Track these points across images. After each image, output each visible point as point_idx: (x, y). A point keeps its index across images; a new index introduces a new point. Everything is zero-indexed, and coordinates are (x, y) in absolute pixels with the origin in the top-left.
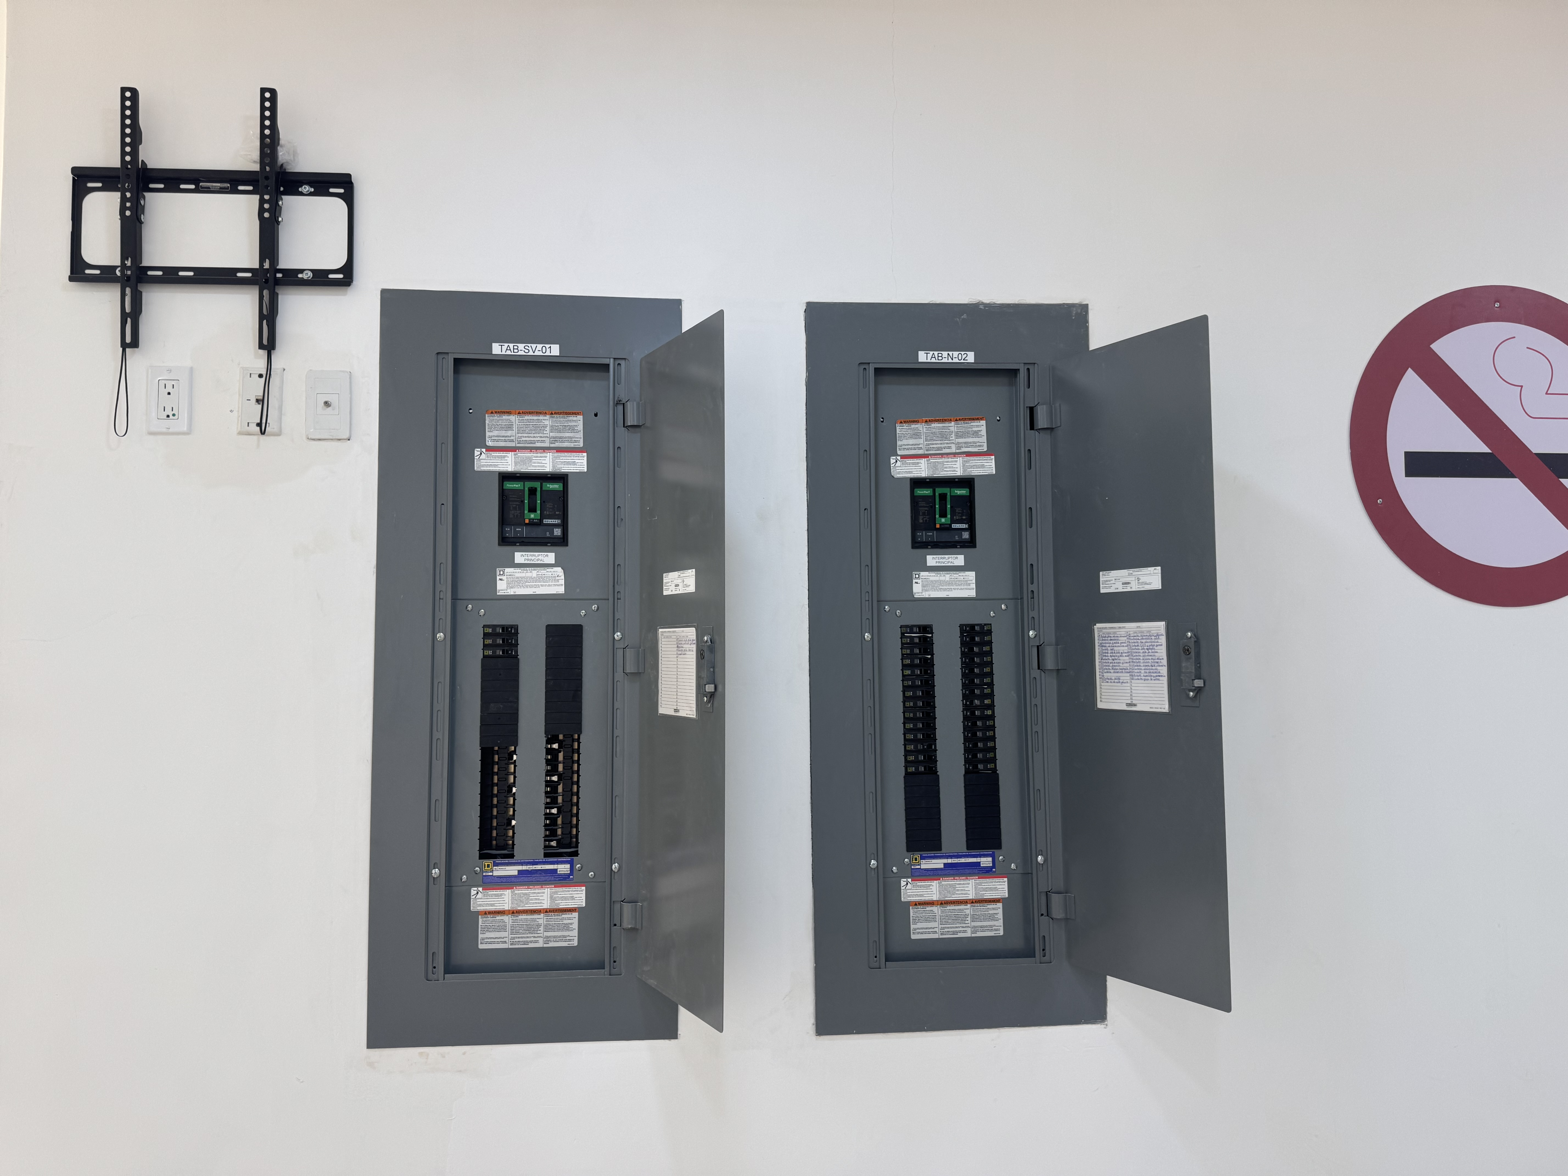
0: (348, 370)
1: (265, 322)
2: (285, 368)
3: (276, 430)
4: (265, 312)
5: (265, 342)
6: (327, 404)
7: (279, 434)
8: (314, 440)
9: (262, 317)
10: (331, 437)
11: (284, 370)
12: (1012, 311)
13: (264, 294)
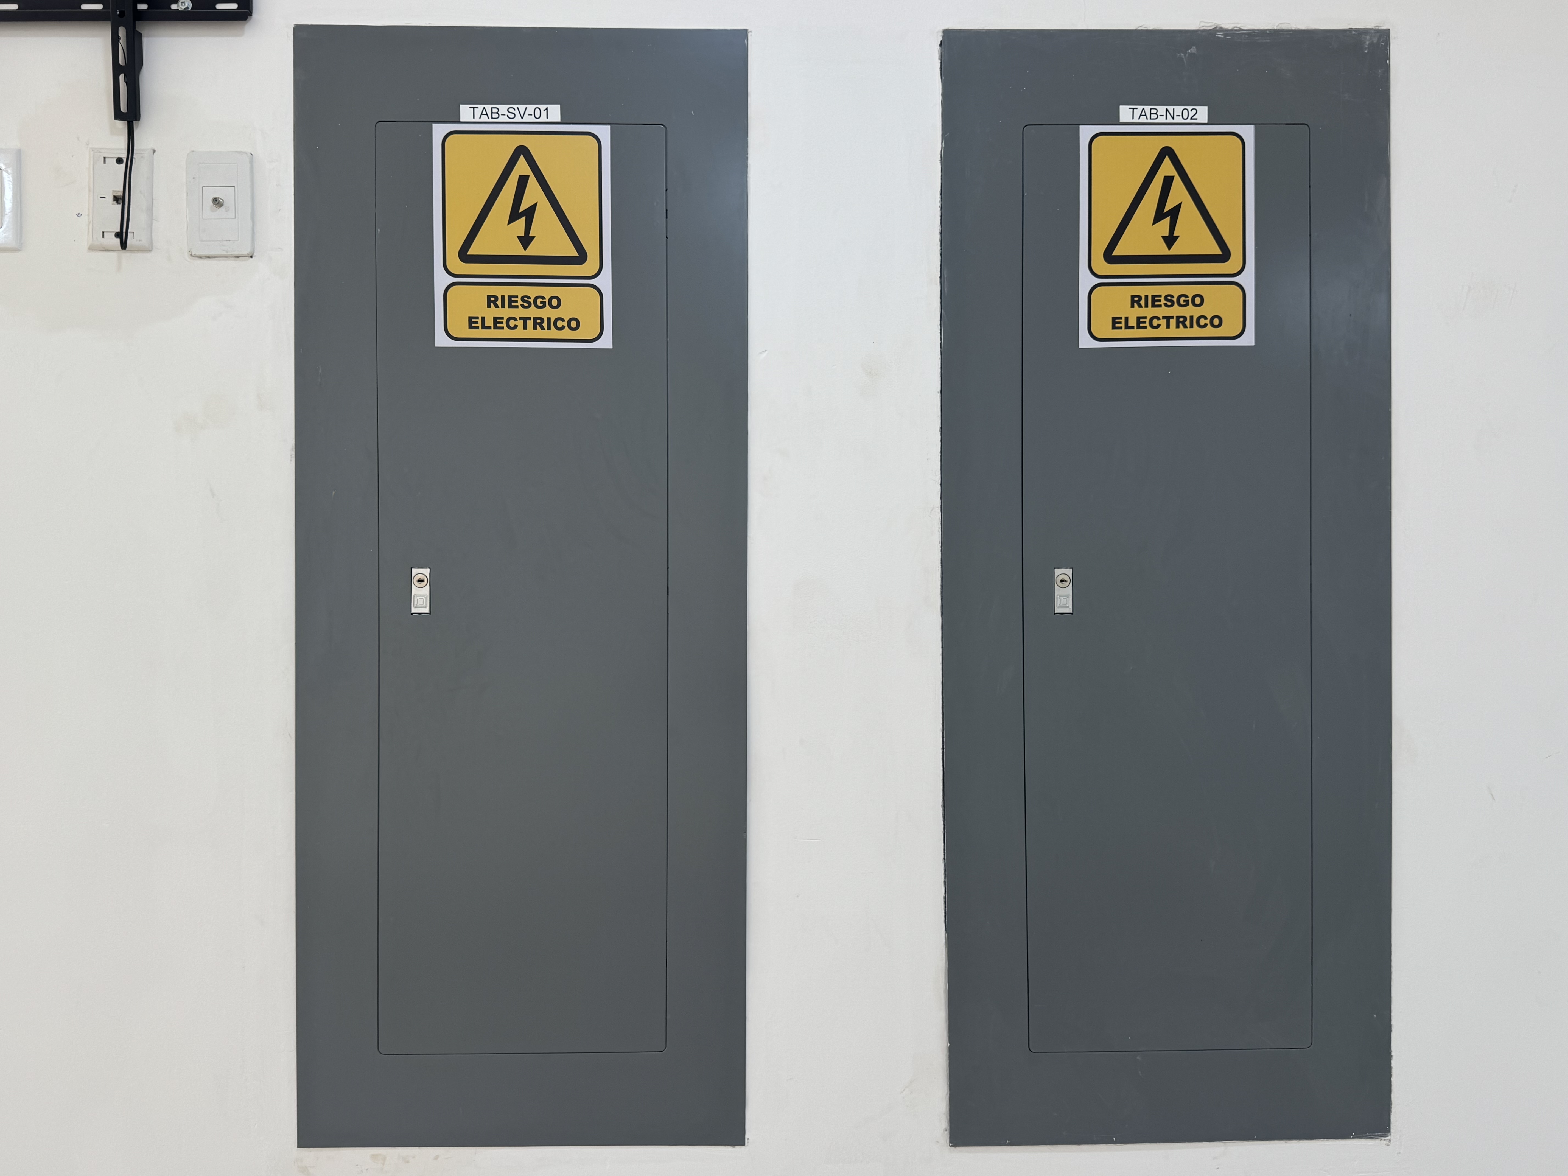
0: (249, 151)
1: (122, 77)
2: (156, 149)
3: (144, 242)
4: (121, 62)
5: (123, 108)
6: (216, 201)
7: (147, 249)
8: (200, 257)
9: (117, 70)
10: (224, 253)
11: (154, 151)
12: (1268, 41)
13: (120, 35)
